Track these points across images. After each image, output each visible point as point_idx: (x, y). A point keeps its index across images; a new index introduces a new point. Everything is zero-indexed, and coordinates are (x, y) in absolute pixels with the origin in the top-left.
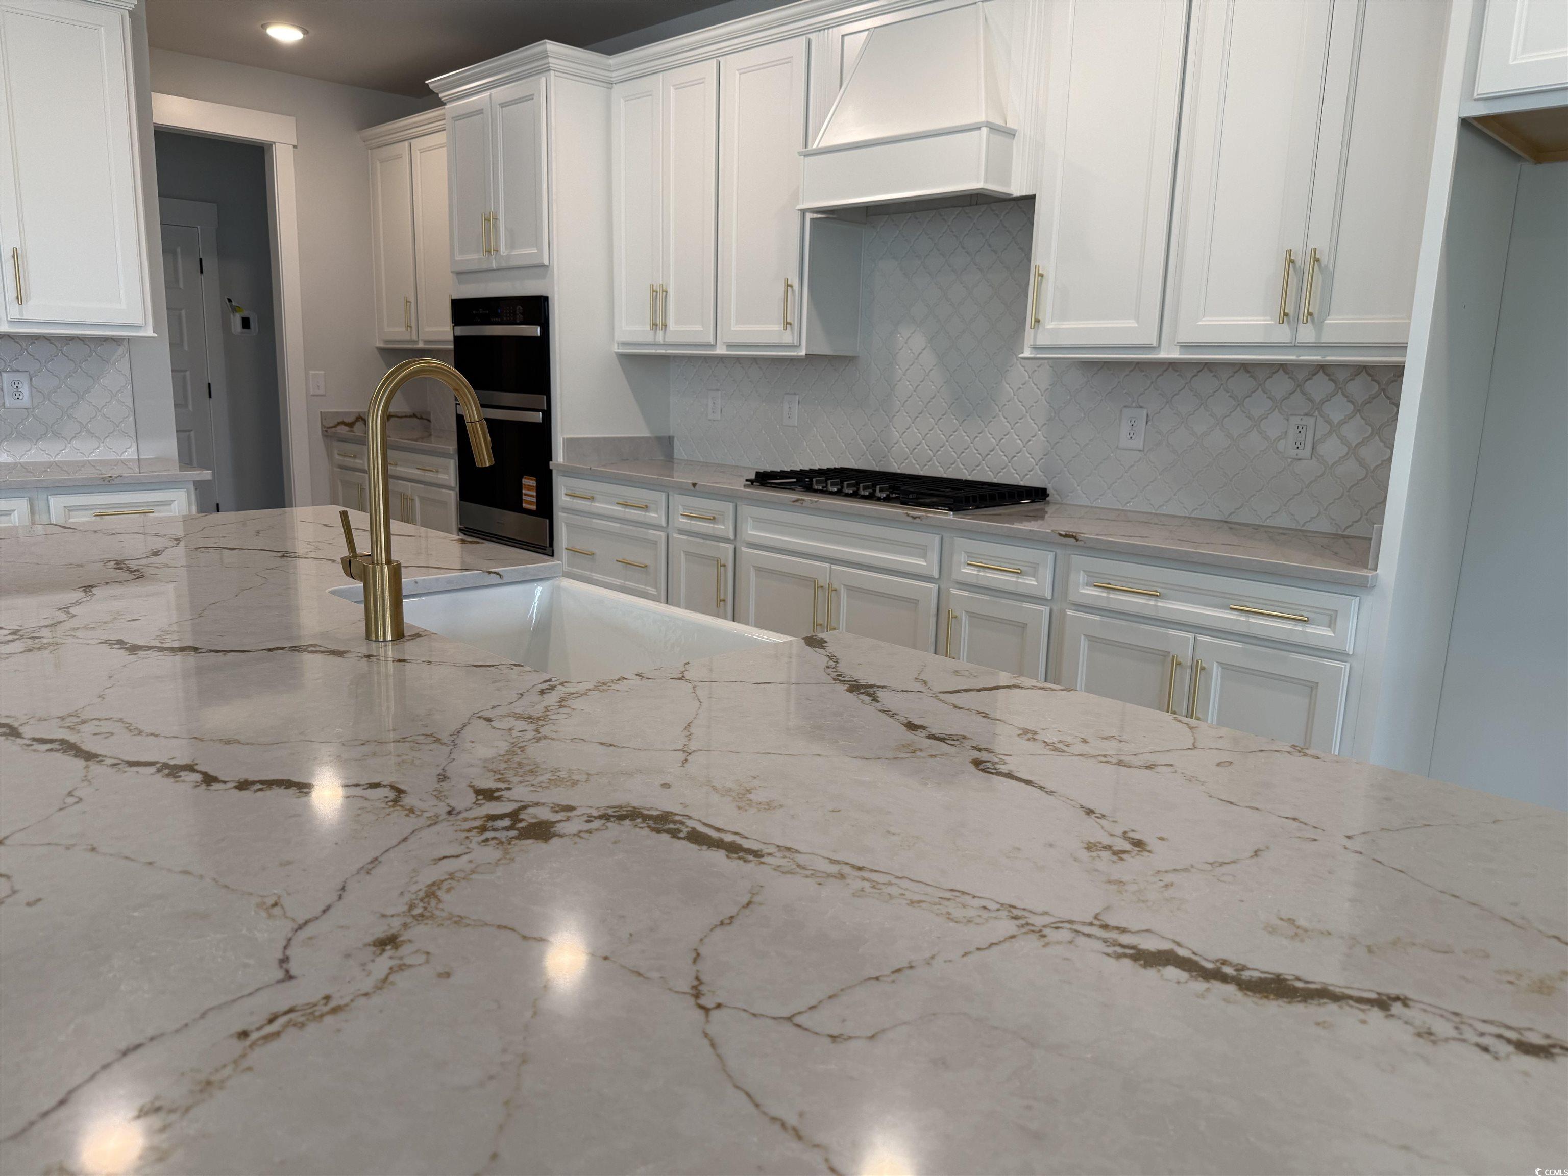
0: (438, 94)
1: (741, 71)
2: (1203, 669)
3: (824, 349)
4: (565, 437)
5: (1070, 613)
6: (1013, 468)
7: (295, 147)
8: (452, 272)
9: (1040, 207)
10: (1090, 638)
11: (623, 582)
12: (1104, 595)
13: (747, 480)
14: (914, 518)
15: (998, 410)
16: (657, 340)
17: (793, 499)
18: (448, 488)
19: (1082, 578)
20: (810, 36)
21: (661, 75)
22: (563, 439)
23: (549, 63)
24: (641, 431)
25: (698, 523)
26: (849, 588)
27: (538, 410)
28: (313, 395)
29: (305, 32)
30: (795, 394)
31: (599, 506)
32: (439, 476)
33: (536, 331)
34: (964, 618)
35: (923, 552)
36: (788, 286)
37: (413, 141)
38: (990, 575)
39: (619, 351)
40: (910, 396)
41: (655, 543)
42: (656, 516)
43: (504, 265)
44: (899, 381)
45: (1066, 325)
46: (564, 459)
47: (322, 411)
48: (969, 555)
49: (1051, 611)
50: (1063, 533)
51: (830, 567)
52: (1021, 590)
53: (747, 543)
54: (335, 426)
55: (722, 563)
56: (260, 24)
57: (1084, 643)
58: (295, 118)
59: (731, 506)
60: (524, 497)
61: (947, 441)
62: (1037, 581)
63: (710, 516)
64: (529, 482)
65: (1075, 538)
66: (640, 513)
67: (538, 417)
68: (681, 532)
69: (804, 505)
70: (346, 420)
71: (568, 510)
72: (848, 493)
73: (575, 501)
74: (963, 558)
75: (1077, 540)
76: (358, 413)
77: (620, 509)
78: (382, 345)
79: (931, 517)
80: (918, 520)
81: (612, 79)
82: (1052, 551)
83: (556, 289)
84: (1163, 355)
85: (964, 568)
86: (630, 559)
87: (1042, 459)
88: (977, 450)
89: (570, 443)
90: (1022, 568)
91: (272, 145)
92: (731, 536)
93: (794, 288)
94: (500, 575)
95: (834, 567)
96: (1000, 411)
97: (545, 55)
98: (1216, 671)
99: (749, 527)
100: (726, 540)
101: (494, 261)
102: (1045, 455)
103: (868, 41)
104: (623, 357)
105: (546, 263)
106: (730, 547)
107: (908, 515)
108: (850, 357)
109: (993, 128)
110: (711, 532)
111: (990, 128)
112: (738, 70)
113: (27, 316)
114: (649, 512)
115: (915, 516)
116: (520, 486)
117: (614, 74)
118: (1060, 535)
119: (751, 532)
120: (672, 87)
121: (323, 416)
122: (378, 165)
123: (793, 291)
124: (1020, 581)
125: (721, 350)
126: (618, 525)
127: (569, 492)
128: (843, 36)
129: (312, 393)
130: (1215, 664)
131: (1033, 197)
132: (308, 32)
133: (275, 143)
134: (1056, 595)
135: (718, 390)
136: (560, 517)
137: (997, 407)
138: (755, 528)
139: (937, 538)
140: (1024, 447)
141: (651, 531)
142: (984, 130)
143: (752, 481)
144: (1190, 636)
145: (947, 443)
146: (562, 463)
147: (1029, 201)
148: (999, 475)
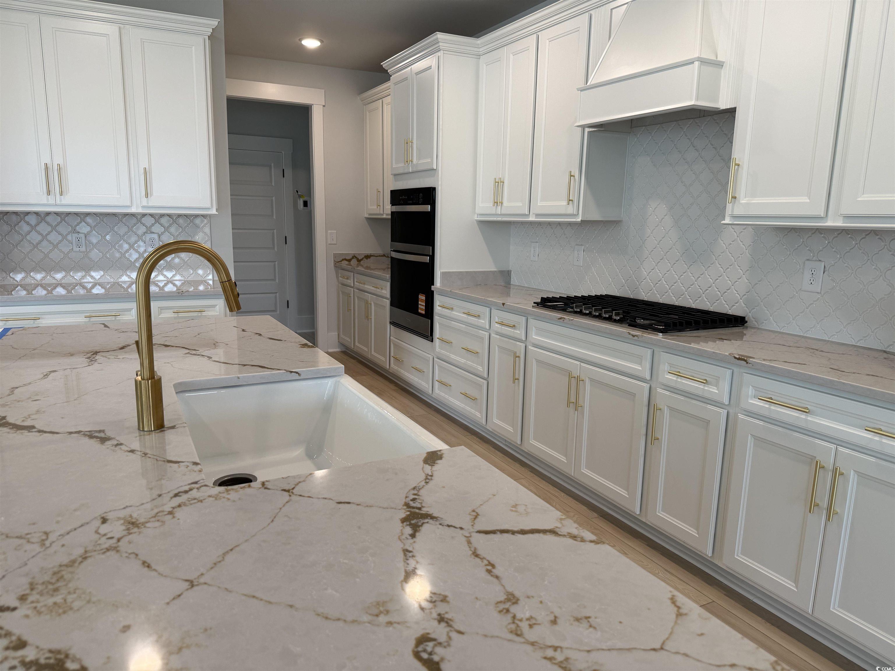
0: (387, 70)
1: (550, 40)
2: (841, 474)
3: (596, 216)
4: (442, 271)
5: (741, 416)
6: (724, 301)
7: (324, 106)
8: (392, 174)
9: (739, 116)
10: (756, 438)
11: (465, 361)
12: (767, 406)
13: (534, 303)
14: (634, 336)
15: (715, 259)
16: (497, 212)
17: (559, 318)
18: (386, 298)
19: (751, 391)
20: (591, 12)
21: (506, 47)
22: (440, 272)
23: (439, 46)
24: (491, 267)
25: (506, 328)
26: (591, 380)
27: (427, 255)
28: (329, 244)
29: (322, 41)
30: (582, 245)
31: (456, 314)
32: (382, 292)
33: (428, 208)
34: (666, 411)
35: (639, 360)
36: (571, 176)
37: (383, 99)
38: (685, 381)
39: (477, 219)
40: (655, 248)
41: (482, 339)
42: (484, 322)
43: (415, 170)
44: (648, 237)
45: (756, 201)
46: (440, 284)
47: (334, 252)
48: (671, 365)
49: (728, 413)
50: (737, 357)
51: (580, 365)
52: (707, 395)
53: (533, 344)
54: (341, 261)
55: (517, 355)
56: (298, 39)
57: (750, 441)
58: (323, 91)
59: (524, 319)
60: (420, 306)
61: (679, 279)
62: (718, 389)
63: (512, 324)
64: (422, 297)
65: (746, 361)
66: (475, 319)
67: (427, 259)
68: (497, 333)
69: (565, 321)
70: (347, 258)
71: (441, 316)
72: (595, 315)
73: (443, 310)
74: (666, 367)
75: (747, 363)
76: (354, 254)
77: (465, 316)
78: (367, 216)
79: (645, 336)
80: (636, 338)
81: (480, 53)
82: (730, 369)
83: (440, 183)
84: (830, 223)
85: (667, 375)
86: (470, 347)
87: (745, 295)
88: (699, 286)
89: (444, 274)
90: (708, 379)
91: (312, 106)
92: (524, 338)
93: (575, 178)
94: (299, 374)
95: (583, 364)
96: (716, 260)
97: (437, 42)
98: (852, 477)
99: (533, 333)
100: (520, 341)
101: (410, 168)
102: (747, 292)
103: (627, 11)
104: (482, 223)
105: (435, 168)
106: (523, 345)
107: (629, 334)
108: (617, 221)
109: (703, 61)
110: (512, 335)
111: (701, 61)
112: (548, 39)
113: (150, 204)
114: (480, 319)
115: (634, 335)
116: (417, 300)
117: (481, 50)
118: (735, 358)
119: (535, 337)
120: (511, 54)
121: (335, 255)
122: (368, 113)
123: (575, 180)
124: (706, 388)
125: (532, 218)
126: (464, 326)
127: (441, 304)
128: (612, 9)
129: (329, 243)
130: (852, 472)
131: (735, 108)
132: (323, 42)
133: (313, 104)
134: (732, 402)
135: (536, 242)
136: (436, 318)
137: (714, 257)
138: (537, 334)
139: (649, 352)
140: (732, 286)
141: (480, 331)
142: (697, 63)
143: (537, 304)
144: (833, 447)
145: (679, 280)
146: (439, 287)
147: (732, 112)
148: (714, 304)
